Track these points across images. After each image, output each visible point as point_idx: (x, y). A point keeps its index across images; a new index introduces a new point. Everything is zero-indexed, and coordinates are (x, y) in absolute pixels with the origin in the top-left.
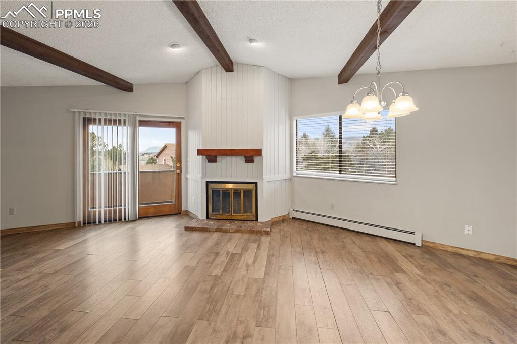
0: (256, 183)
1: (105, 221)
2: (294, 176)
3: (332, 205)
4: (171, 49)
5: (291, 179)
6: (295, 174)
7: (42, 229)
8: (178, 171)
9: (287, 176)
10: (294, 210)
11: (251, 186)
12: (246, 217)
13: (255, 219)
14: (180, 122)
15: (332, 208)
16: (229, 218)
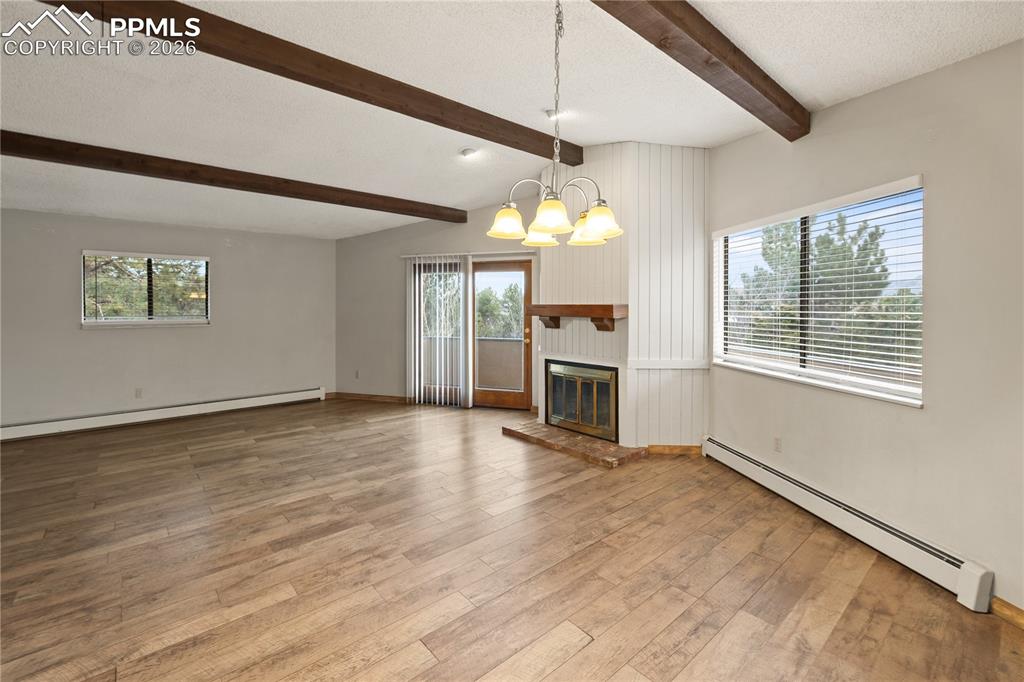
0: (616, 370)
1: (425, 402)
2: (716, 365)
3: (777, 440)
4: (463, 157)
5: (709, 369)
6: (716, 361)
7: (378, 399)
8: (528, 341)
9: (699, 362)
10: (710, 440)
11: (607, 375)
12: (600, 431)
13: (614, 439)
14: (530, 261)
15: (777, 449)
16: (575, 428)
